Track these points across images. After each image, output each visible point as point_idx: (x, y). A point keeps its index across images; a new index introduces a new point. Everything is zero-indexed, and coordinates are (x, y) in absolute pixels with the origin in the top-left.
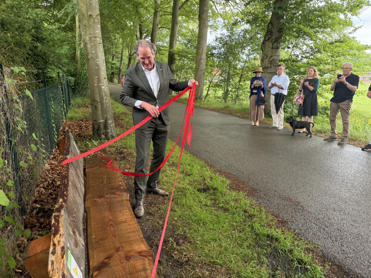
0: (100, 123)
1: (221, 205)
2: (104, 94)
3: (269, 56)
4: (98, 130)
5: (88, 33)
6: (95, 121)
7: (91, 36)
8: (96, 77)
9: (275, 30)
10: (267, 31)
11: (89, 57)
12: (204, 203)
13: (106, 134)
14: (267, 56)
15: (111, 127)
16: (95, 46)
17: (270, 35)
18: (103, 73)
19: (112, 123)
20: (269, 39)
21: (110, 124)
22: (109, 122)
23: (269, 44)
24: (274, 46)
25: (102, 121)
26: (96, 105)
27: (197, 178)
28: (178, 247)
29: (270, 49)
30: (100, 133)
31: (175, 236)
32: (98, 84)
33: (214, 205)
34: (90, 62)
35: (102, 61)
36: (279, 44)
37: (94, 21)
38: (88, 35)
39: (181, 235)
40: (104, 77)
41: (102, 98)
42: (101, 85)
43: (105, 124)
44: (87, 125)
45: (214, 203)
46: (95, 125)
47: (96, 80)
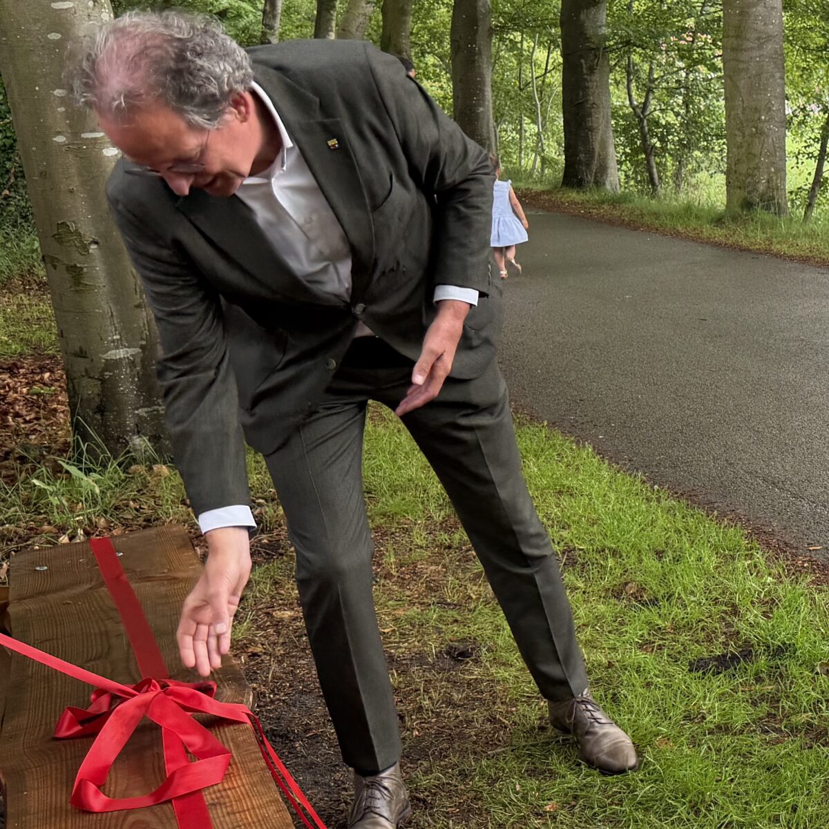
0: (114, 365)
4: (101, 410)
6: (82, 353)
8: (58, 92)
25: (121, 353)
26: (77, 259)
30: (122, 425)
32: (75, 134)
42: (96, 139)
43: (143, 367)
44: (39, 395)
45: (769, 714)
46: (85, 381)
47: (61, 109)
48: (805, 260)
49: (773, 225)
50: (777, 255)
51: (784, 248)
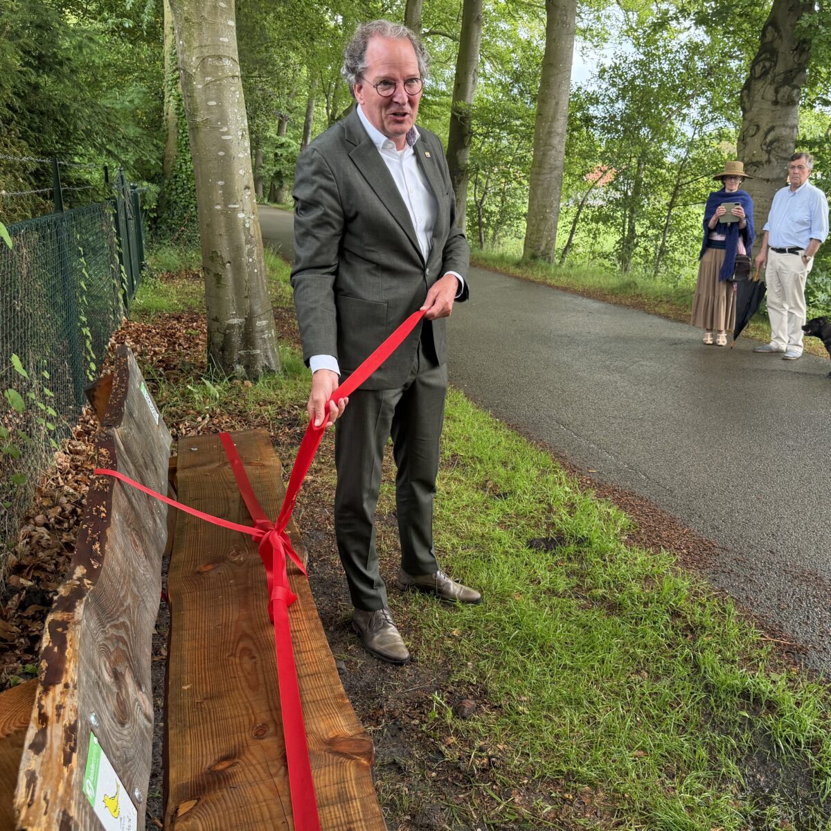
0: (231, 326)
1: (600, 592)
2: (243, 238)
3: (764, 128)
4: (223, 349)
5: (196, 44)
6: (216, 320)
7: (206, 52)
8: (221, 183)
9: (784, 47)
10: (760, 48)
11: (198, 120)
12: (545, 584)
13: (249, 362)
14: (758, 127)
15: (264, 341)
16: (217, 87)
17: (769, 60)
18: (241, 172)
19: (268, 327)
20: (765, 73)
21: (262, 331)
22: (258, 323)
23: (765, 90)
24: (780, 96)
25: (235, 321)
26: (219, 270)
27: (527, 504)
28: (459, 724)
29: (767, 105)
30: (232, 358)
31: (451, 688)
32: (226, 205)
33: (577, 591)
34: (201, 135)
35: (240, 133)
36: (796, 91)
37: (215, 7)
38: (195, 51)
39: (471, 684)
40: (246, 183)
41: (237, 250)
42: (235, 208)
43: (245, 329)
44: (191, 334)
45: (578, 585)
46: (216, 334)
47: (221, 192)
48: (565, 290)
49: (547, 269)
50: (550, 286)
51: (553, 282)
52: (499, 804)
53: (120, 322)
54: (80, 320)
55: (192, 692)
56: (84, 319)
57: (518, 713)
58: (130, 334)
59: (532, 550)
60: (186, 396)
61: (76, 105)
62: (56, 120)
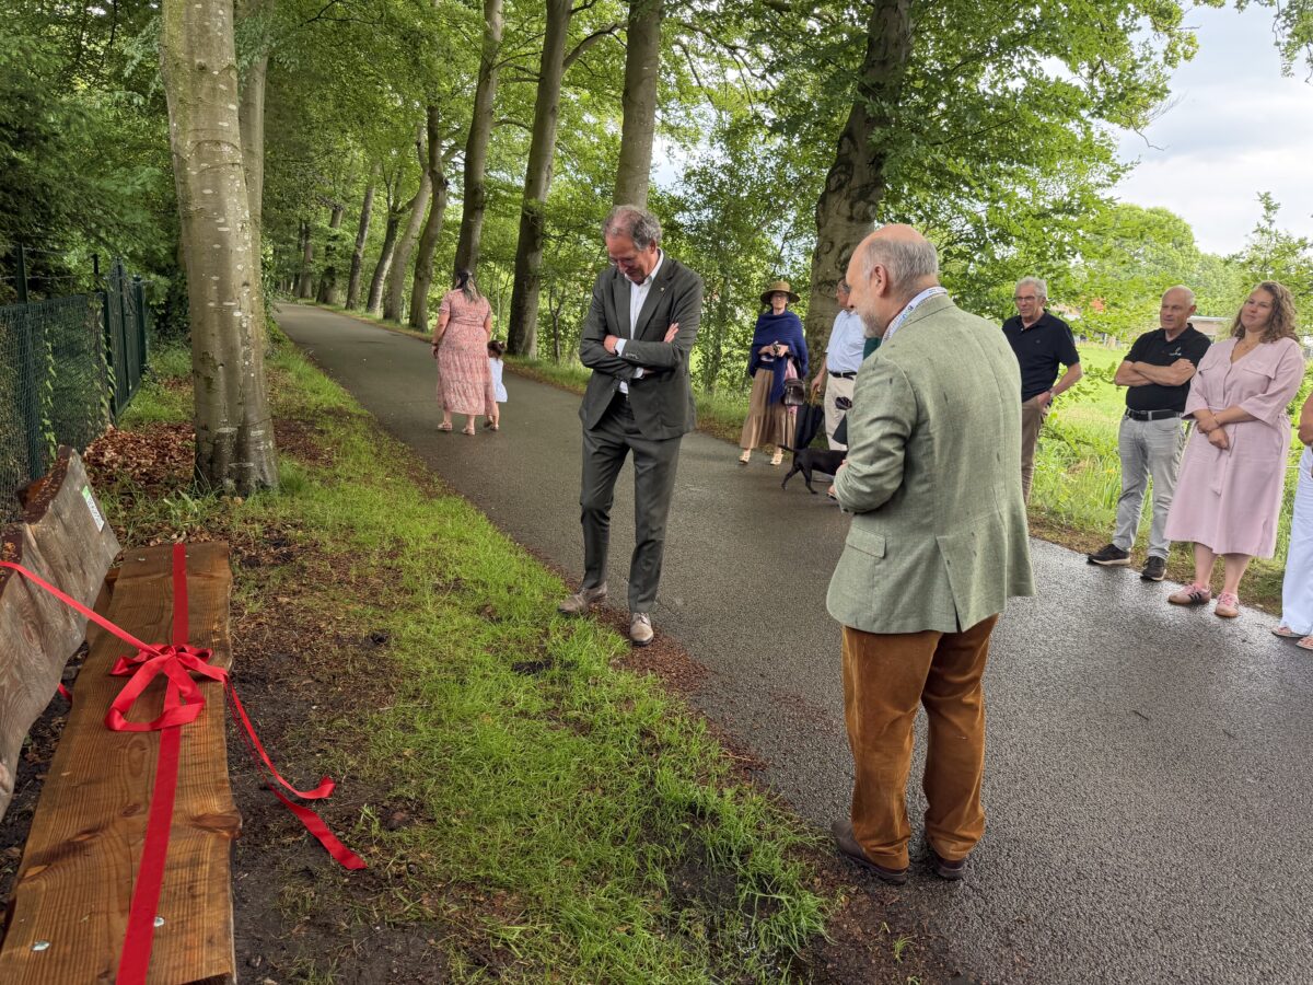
0: (222, 436)
1: (575, 713)
2: (239, 338)
3: (839, 244)
4: (211, 461)
5: (191, 127)
6: (206, 428)
7: (202, 136)
8: (215, 278)
9: (859, 159)
10: (837, 160)
11: (192, 208)
12: (519, 706)
13: (241, 478)
14: (832, 244)
15: (259, 452)
16: (215, 174)
17: (844, 172)
18: (239, 267)
19: (265, 437)
20: (840, 187)
21: (257, 442)
22: (253, 433)
23: (840, 205)
24: (855, 211)
25: (227, 430)
26: (211, 373)
28: (384, 835)
29: (842, 221)
30: (220, 472)
31: (386, 803)
32: (220, 302)
33: (551, 714)
34: (195, 225)
35: (239, 225)
36: (871, 207)
37: (214, 89)
38: (190, 135)
39: (410, 800)
40: (245, 279)
41: (231, 351)
42: (230, 306)
43: (238, 439)
45: (554, 708)
46: (205, 443)
47: (215, 288)
52: (405, 905)
53: (104, 431)
54: (43, 424)
55: (70, 778)
56: (47, 422)
57: (450, 825)
58: (113, 444)
59: (512, 673)
60: (165, 513)
61: (59, 186)
62: (35, 200)
